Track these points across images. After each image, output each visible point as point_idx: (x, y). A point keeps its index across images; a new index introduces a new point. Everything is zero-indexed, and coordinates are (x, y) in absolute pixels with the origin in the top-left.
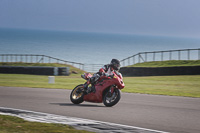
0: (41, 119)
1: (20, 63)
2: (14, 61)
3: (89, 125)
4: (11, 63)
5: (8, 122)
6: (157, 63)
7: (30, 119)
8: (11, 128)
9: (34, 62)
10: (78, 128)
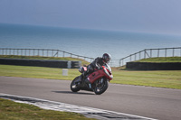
0: (55, 108)
1: (37, 57)
2: (32, 55)
3: (98, 114)
4: (29, 57)
5: (25, 110)
6: (161, 59)
7: (46, 107)
8: (28, 115)
9: (50, 56)
10: (88, 117)
